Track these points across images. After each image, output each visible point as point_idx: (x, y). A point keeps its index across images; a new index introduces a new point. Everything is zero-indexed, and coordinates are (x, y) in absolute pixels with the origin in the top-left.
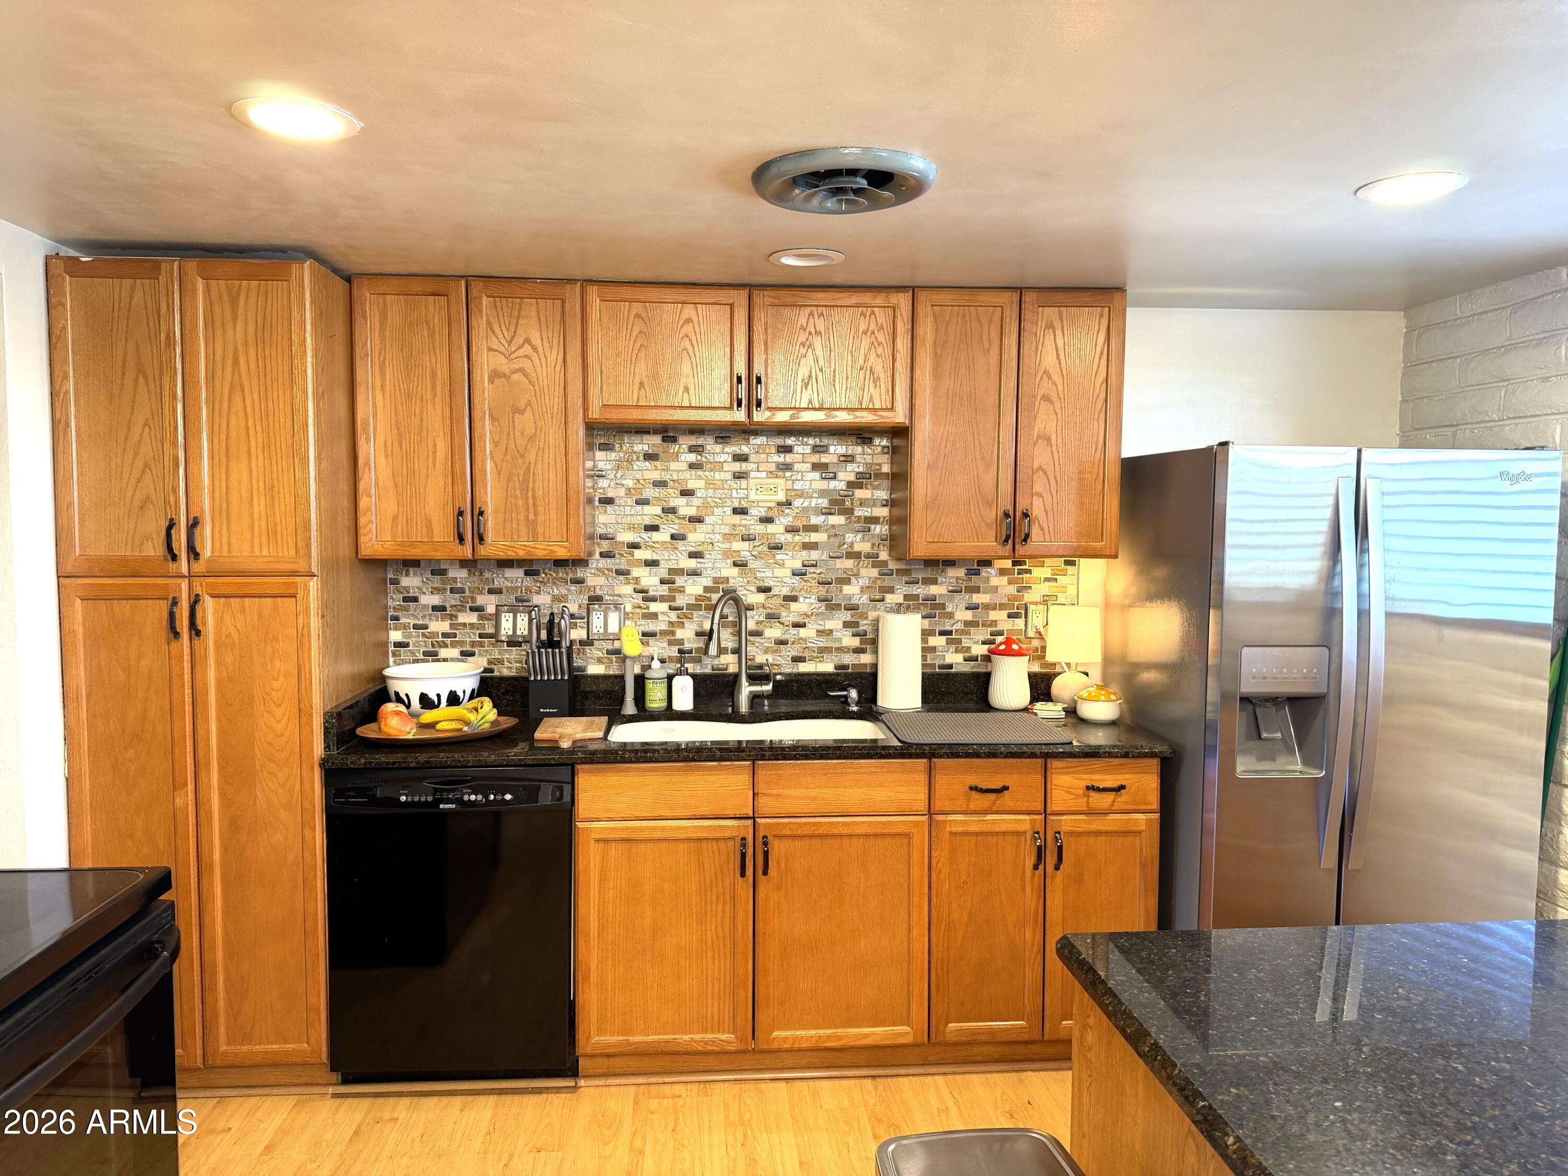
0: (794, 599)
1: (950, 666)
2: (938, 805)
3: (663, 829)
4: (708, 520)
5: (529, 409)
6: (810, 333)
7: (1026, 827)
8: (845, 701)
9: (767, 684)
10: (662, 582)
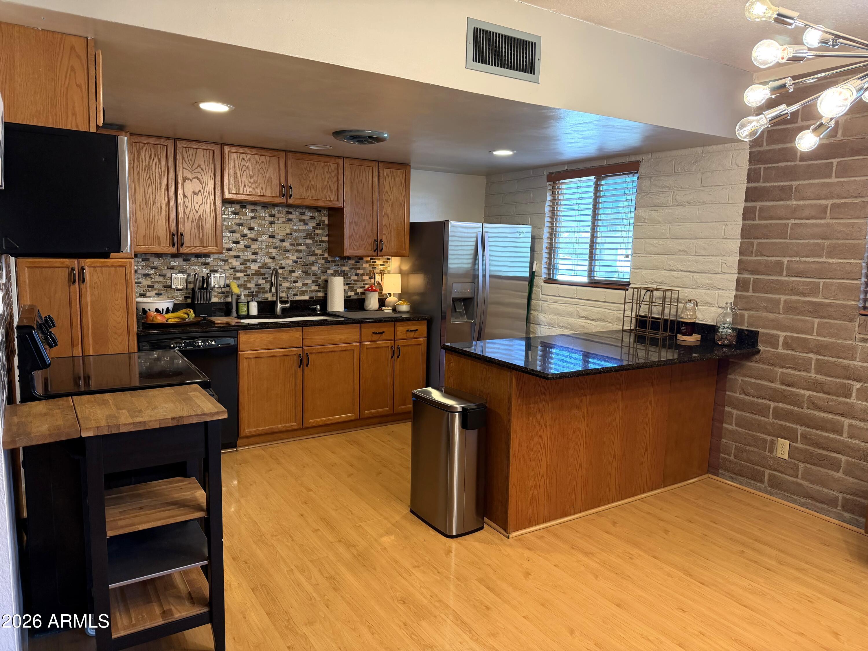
0: (294, 272)
1: (350, 296)
2: (363, 339)
3: (271, 352)
4: (260, 240)
5: (200, 193)
6: (308, 171)
7: (389, 345)
8: (315, 310)
9: (288, 304)
10: (241, 265)
